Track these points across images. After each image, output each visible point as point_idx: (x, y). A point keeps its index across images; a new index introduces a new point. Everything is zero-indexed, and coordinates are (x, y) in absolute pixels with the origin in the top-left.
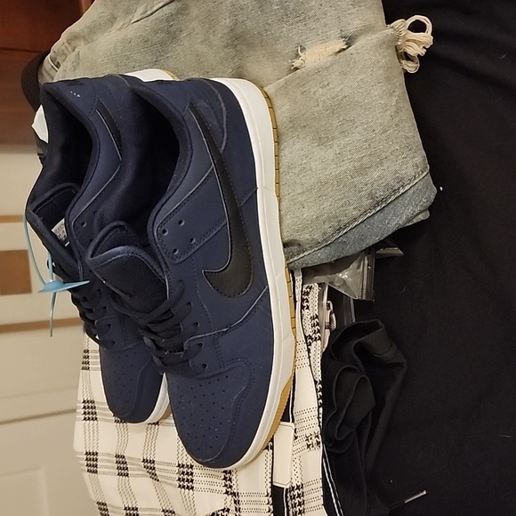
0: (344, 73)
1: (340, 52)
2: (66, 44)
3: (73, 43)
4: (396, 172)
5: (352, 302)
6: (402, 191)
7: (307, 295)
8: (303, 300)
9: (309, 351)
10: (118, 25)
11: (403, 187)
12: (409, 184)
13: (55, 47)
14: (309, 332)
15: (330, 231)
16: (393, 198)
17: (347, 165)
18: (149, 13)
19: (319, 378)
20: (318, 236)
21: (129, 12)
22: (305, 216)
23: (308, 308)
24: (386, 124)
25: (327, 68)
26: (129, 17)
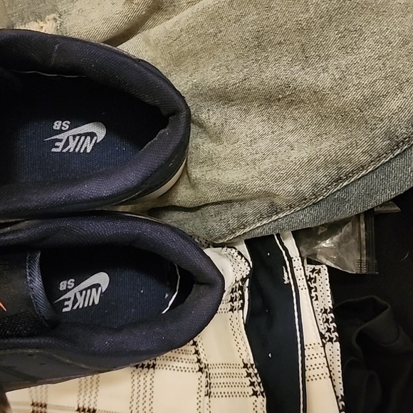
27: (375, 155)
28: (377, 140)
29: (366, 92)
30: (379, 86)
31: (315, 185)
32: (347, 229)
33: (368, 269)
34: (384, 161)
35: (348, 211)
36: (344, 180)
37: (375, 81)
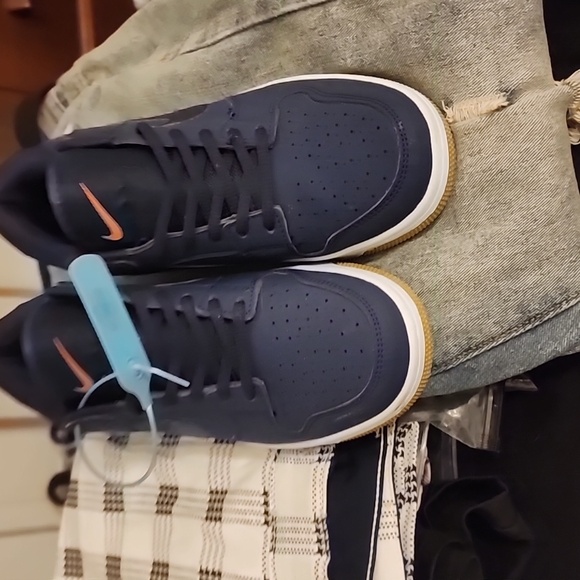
0: (502, 139)
1: (498, 110)
2: (81, 77)
4: (559, 279)
5: (454, 448)
6: (565, 306)
7: (404, 436)
8: (396, 444)
9: (398, 515)
10: (158, 55)
11: (567, 301)
12: (576, 298)
14: (402, 488)
15: (454, 350)
16: (551, 315)
18: (209, 42)
19: (411, 556)
21: (178, 39)
23: (402, 455)
24: (554, 213)
25: (480, 130)
26: (177, 46)
27: (506, 327)
28: (510, 312)
29: (506, 263)
31: (445, 354)
32: (474, 400)
34: (515, 334)
35: (478, 381)
36: (475, 351)
37: (516, 254)
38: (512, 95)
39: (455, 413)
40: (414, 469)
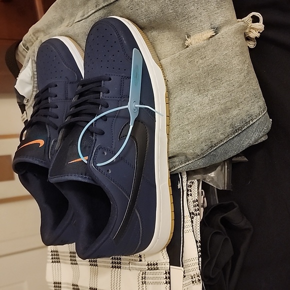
0: (215, 50)
1: (211, 37)
2: (32, 36)
3: (36, 35)
4: (248, 111)
5: (215, 190)
6: (251, 123)
7: (190, 187)
8: (188, 190)
9: (192, 222)
11: (252, 120)
12: (256, 118)
13: (26, 37)
14: (192, 210)
15: (206, 148)
16: (246, 127)
17: (216, 107)
19: (199, 239)
20: (198, 151)
22: (190, 138)
23: (191, 195)
24: (241, 81)
25: (204, 47)
26: (73, 19)
27: (226, 135)
29: (222, 106)
30: (228, 104)
32: (219, 168)
33: (227, 188)
34: (231, 138)
35: (218, 160)
36: (214, 147)
37: (227, 102)
38: (217, 30)
39: (212, 174)
40: (197, 201)
